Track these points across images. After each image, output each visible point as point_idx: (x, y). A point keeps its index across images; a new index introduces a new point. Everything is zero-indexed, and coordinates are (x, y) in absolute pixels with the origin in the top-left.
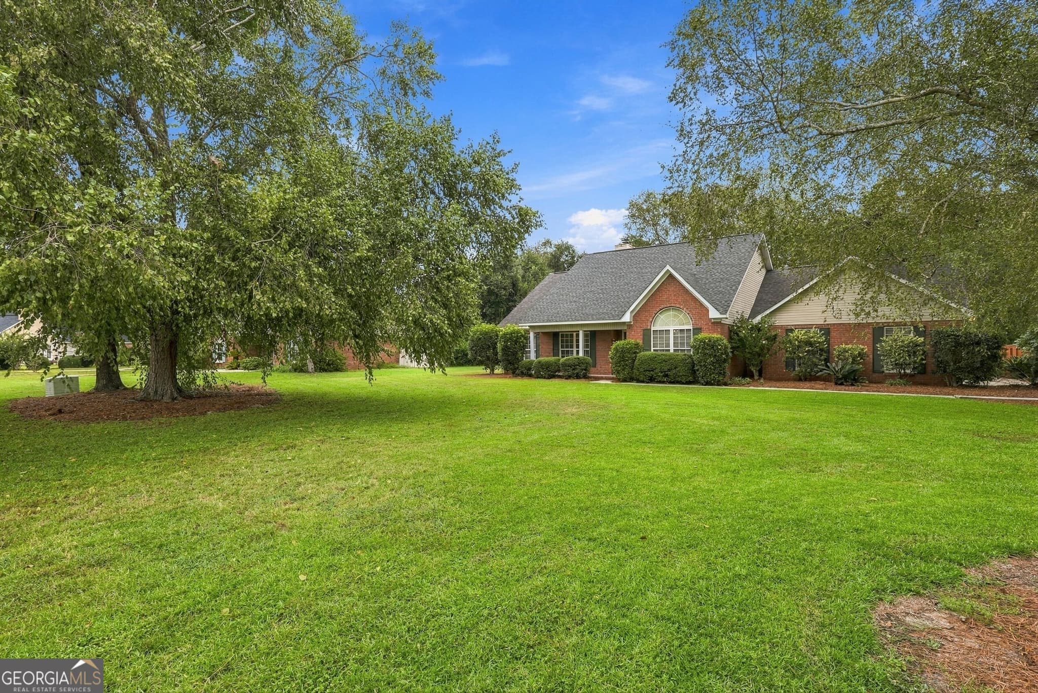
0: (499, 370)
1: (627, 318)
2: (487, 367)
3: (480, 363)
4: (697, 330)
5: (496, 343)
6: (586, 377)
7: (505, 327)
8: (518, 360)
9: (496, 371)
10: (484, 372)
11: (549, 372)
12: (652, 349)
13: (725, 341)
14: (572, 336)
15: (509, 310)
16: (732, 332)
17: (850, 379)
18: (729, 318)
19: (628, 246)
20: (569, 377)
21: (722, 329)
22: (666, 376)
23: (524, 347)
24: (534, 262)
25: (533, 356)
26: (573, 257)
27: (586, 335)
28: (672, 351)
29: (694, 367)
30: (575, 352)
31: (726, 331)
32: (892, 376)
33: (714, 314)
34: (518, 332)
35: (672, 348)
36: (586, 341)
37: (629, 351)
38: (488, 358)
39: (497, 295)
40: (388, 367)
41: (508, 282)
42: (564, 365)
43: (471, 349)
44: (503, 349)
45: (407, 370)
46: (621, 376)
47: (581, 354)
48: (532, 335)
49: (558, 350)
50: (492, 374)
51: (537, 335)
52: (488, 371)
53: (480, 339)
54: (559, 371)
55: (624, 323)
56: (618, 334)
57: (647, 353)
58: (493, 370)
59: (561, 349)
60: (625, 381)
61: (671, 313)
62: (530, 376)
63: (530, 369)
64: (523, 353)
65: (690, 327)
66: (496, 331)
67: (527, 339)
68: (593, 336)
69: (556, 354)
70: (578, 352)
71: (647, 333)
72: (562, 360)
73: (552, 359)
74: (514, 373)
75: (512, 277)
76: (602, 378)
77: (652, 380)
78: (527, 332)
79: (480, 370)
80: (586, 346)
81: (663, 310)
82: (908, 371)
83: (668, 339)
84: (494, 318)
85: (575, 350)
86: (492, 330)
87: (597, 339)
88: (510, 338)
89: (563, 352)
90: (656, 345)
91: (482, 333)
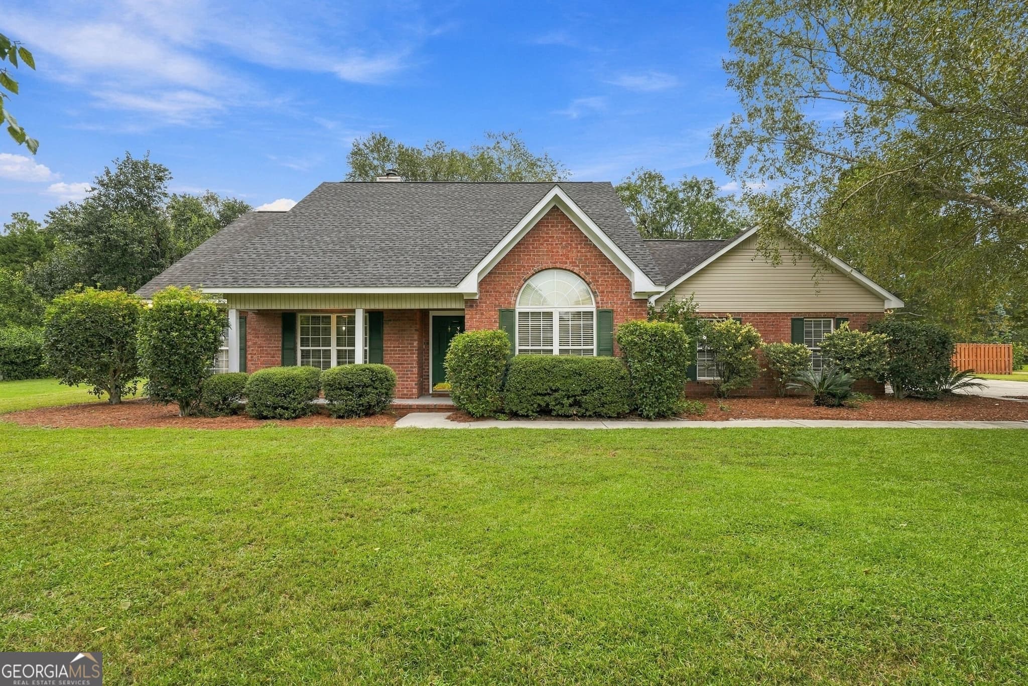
0: (137, 393)
1: (470, 285)
2: (100, 386)
4: (607, 315)
5: (131, 332)
8: (197, 374)
10: (94, 398)
12: (517, 348)
23: (213, 348)
25: (232, 365)
28: (556, 352)
29: (631, 384)
34: (201, 307)
35: (556, 348)
36: (371, 332)
38: (104, 368)
43: (53, 347)
44: (153, 348)
47: (359, 359)
48: (233, 318)
49: (294, 350)
50: (117, 401)
51: (243, 317)
52: (106, 396)
53: (80, 323)
55: (460, 295)
58: (117, 391)
59: (299, 348)
61: (555, 280)
64: (210, 358)
65: (592, 308)
66: (128, 308)
67: (225, 325)
68: (375, 323)
69: (288, 359)
70: (346, 356)
71: (506, 316)
73: (278, 371)
78: (223, 310)
79: (80, 392)
81: (538, 275)
83: (549, 330)
85: (334, 349)
86: (118, 303)
87: (386, 328)
88: (177, 321)
89: (305, 354)
90: (524, 340)
91: (84, 308)
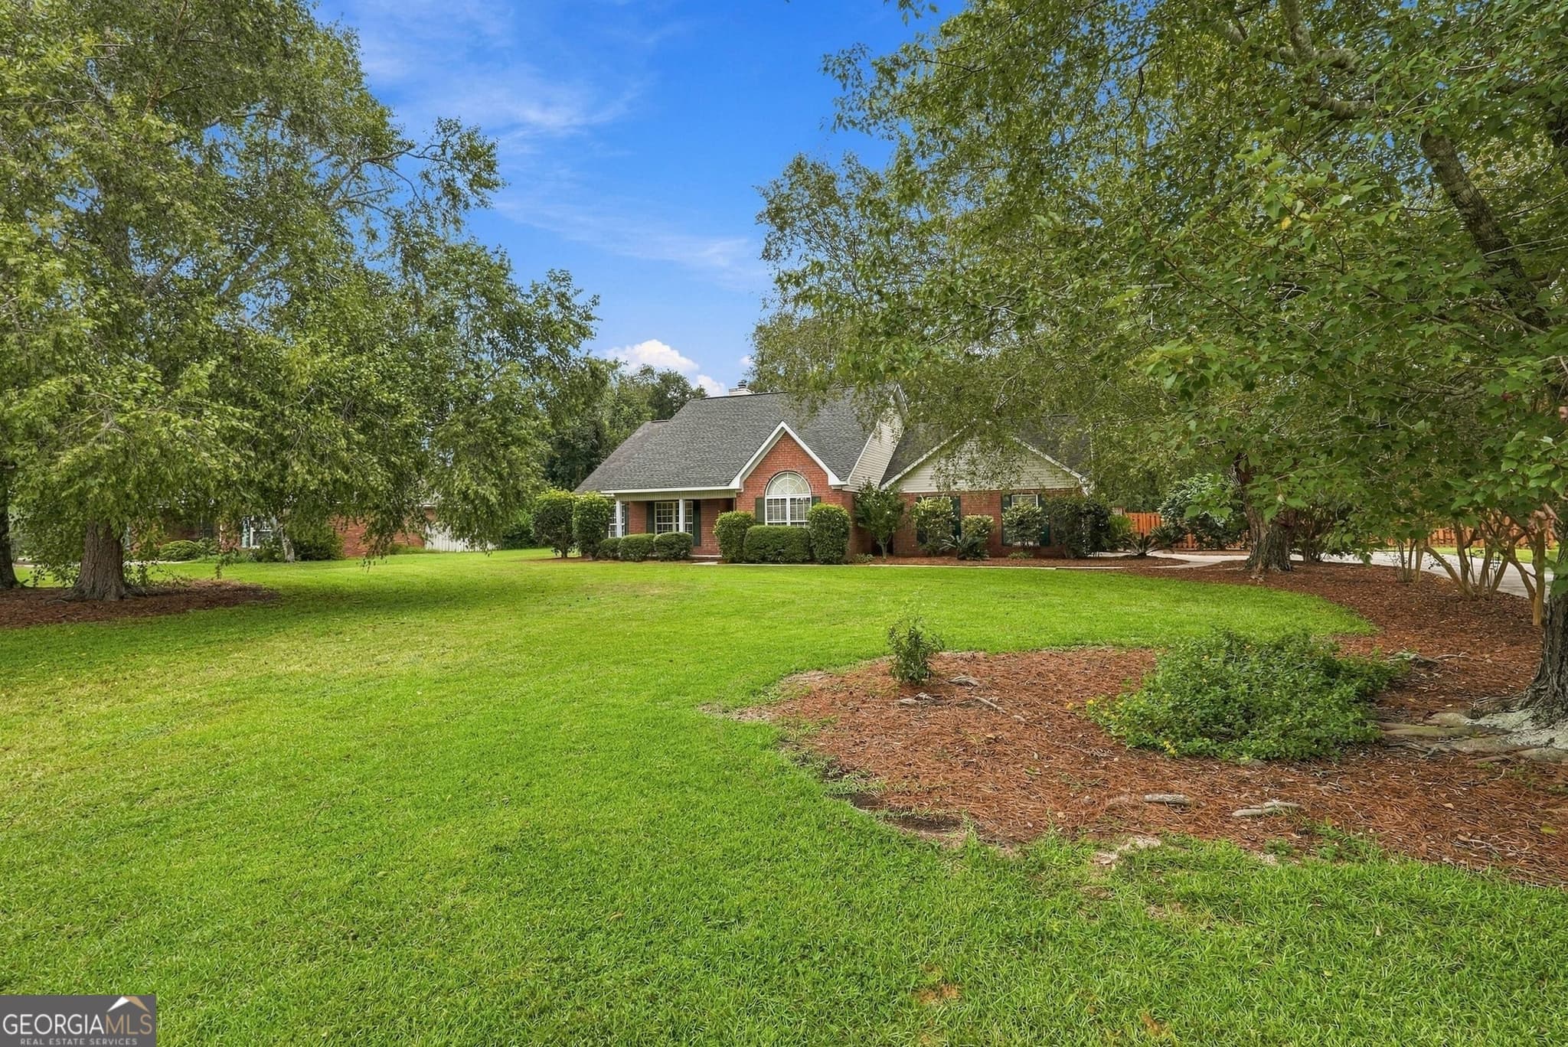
0: (575, 553)
1: (736, 484)
2: (557, 548)
3: (547, 544)
4: (815, 499)
5: (570, 516)
6: (687, 558)
7: (583, 495)
8: (601, 539)
9: (569, 555)
10: (553, 555)
11: (640, 553)
12: (766, 522)
13: (845, 512)
14: (671, 506)
15: (590, 469)
16: (856, 500)
17: (971, 553)
18: (852, 484)
19: (745, 392)
20: (664, 559)
21: (844, 498)
22: (780, 553)
23: (607, 522)
24: (626, 402)
25: (619, 533)
26: (684, 394)
27: (687, 506)
28: (789, 524)
29: (810, 543)
30: (674, 527)
31: (849, 499)
32: (1017, 549)
33: (833, 480)
34: (600, 502)
35: (788, 521)
36: (687, 513)
37: (737, 525)
38: (559, 536)
39: (574, 447)
40: (408, 553)
41: (589, 430)
42: (659, 543)
43: (536, 524)
44: (580, 525)
45: (438, 556)
46: (729, 556)
47: (682, 530)
48: (618, 506)
49: (653, 525)
50: (564, 557)
51: (626, 507)
52: (560, 554)
53: (548, 511)
54: (653, 551)
55: (732, 491)
56: (729, 504)
57: (758, 527)
58: (565, 553)
59: (656, 524)
60: (733, 561)
61: (787, 478)
62: (616, 558)
63: (614, 550)
64: (607, 530)
65: (809, 496)
66: (570, 500)
67: (613, 511)
68: (697, 507)
69: (650, 530)
70: (678, 529)
71: (759, 503)
72: (658, 536)
73: (644, 535)
74: (593, 556)
75: (594, 423)
76: (707, 559)
77: (764, 560)
78: (612, 501)
79: (548, 553)
80: (686, 519)
81: (777, 475)
82: (1031, 543)
83: (784, 509)
84: (570, 480)
85: (674, 523)
86: (565, 498)
87: (703, 510)
88: (589, 510)
89: (659, 527)
90: (770, 518)
91: (550, 502)
